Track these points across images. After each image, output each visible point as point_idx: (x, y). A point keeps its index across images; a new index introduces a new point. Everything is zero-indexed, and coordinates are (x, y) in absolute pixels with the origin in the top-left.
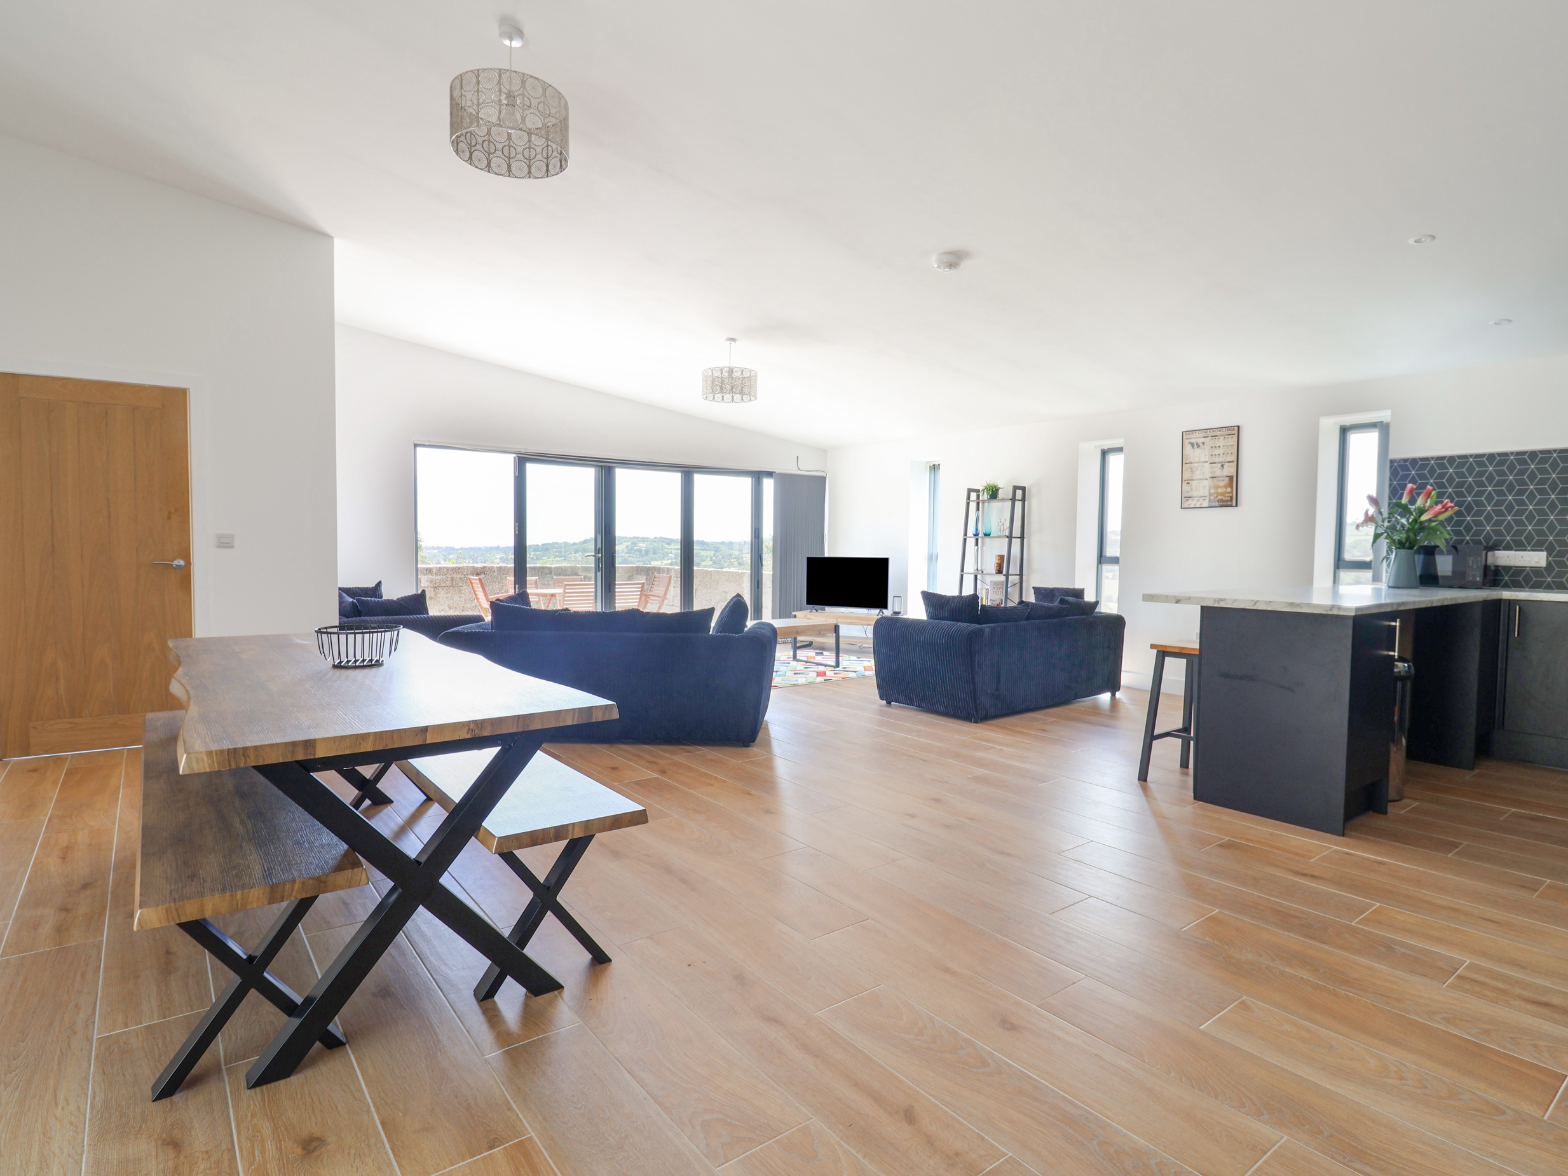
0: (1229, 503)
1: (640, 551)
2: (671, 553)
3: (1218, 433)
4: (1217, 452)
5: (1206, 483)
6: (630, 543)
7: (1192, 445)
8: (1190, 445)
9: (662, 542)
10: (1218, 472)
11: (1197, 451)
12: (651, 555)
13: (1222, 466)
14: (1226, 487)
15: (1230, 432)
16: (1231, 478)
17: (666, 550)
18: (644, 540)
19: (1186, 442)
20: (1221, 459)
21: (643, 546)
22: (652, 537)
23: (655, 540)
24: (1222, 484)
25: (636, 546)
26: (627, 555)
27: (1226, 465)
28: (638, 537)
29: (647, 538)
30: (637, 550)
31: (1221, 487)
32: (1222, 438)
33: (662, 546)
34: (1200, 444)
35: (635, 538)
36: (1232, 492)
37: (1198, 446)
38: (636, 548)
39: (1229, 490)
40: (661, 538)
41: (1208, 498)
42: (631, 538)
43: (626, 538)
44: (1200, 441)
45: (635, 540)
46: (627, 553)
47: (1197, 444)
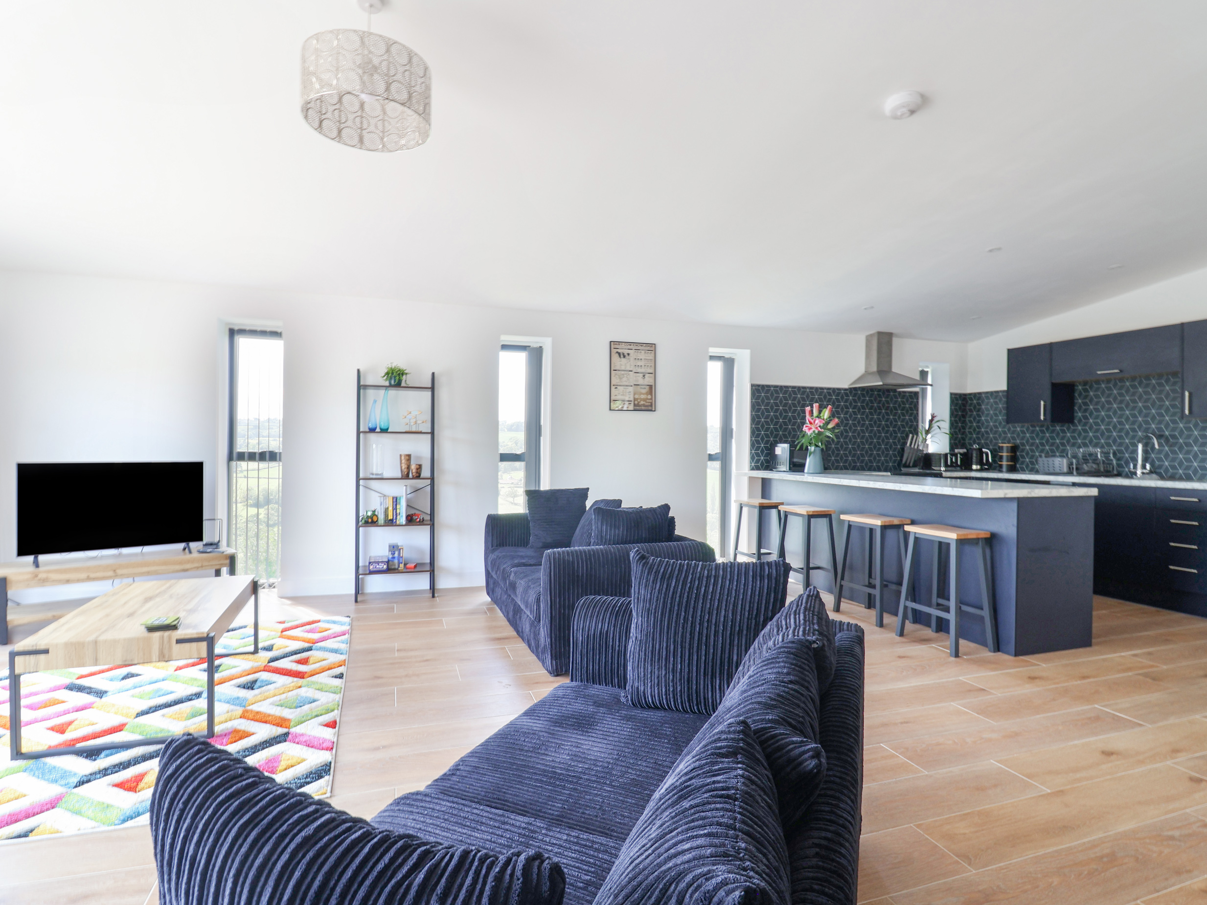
0: (650, 408)
3: (640, 348)
4: (639, 363)
5: (631, 389)
7: (619, 354)
8: (617, 354)
10: (641, 381)
11: (623, 360)
13: (644, 376)
14: (647, 394)
15: (649, 348)
16: (651, 387)
19: (614, 351)
20: (643, 370)
24: (644, 391)
27: (647, 375)
31: (643, 394)
32: (643, 352)
34: (626, 354)
36: (651, 399)
37: (624, 357)
39: (649, 397)
41: (632, 402)
44: (626, 352)
47: (623, 354)
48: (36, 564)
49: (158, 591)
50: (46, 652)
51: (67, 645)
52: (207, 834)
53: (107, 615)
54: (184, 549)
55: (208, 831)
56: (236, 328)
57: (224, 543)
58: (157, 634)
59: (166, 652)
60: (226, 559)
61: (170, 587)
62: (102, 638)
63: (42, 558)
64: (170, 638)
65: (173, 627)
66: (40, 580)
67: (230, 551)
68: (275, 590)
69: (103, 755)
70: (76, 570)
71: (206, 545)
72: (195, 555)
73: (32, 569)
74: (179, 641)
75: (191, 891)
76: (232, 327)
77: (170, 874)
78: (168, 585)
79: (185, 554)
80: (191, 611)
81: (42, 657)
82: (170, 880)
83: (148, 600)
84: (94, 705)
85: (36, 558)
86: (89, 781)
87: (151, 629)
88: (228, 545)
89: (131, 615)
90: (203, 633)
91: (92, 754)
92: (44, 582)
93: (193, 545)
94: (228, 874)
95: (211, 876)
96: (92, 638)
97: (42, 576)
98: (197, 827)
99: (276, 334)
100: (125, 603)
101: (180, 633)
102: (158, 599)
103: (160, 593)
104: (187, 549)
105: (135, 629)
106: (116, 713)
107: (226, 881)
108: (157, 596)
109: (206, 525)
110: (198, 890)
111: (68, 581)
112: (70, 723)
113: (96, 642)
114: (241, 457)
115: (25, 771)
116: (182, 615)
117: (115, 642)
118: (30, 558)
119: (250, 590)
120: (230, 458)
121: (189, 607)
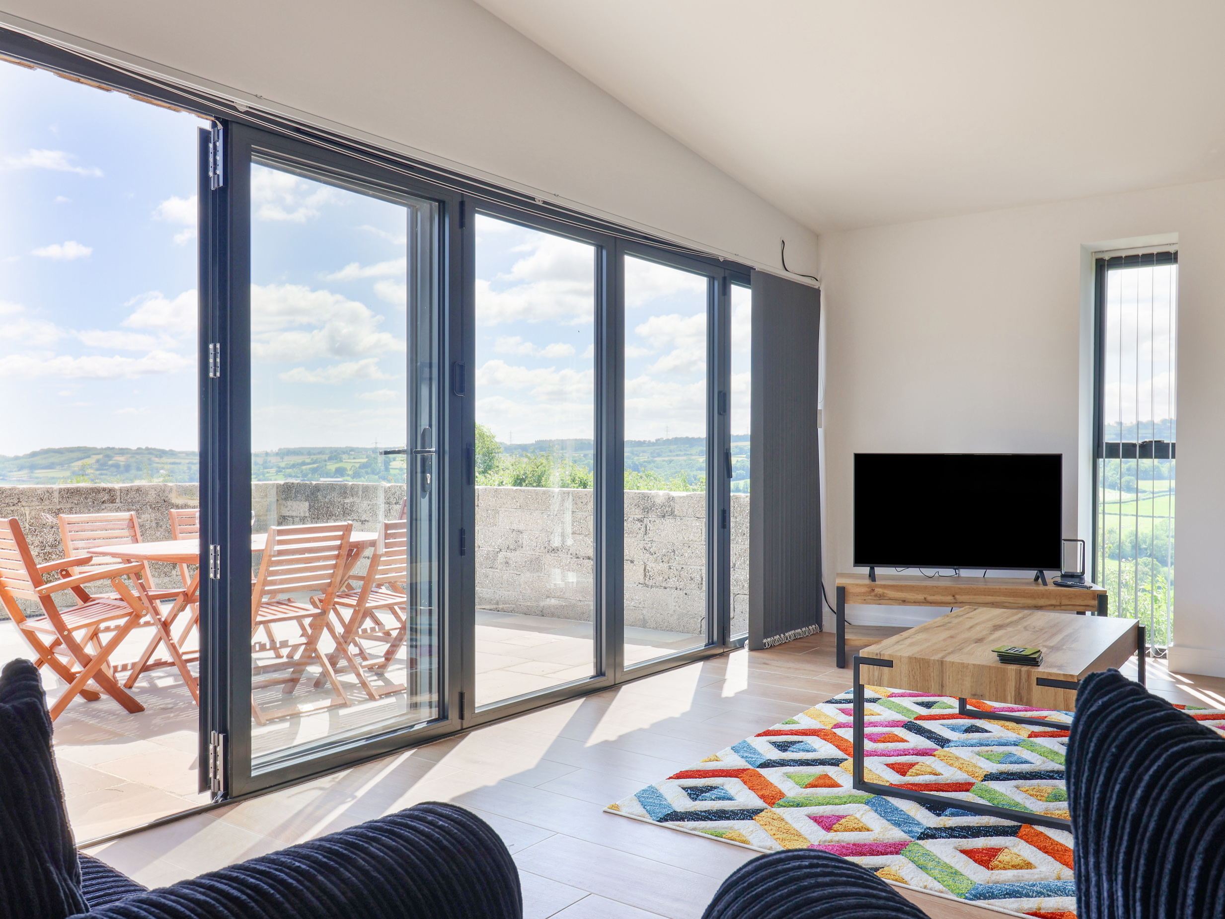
1: (117, 466)
2: (163, 468)
6: (100, 456)
9: (150, 454)
12: (133, 472)
17: (155, 465)
18: (122, 451)
21: (121, 459)
22: (134, 447)
23: (139, 451)
25: (110, 460)
26: (98, 472)
28: (113, 448)
29: (127, 449)
30: (112, 466)
33: (149, 459)
35: (108, 449)
38: (110, 462)
40: (147, 449)
42: (102, 449)
43: (95, 449)
45: (109, 453)
46: (97, 470)
48: (872, 576)
49: (1009, 620)
50: (889, 664)
51: (912, 660)
52: (1156, 791)
53: (952, 637)
54: (1036, 579)
55: (1159, 786)
56: (1107, 257)
57: (1088, 577)
58: (1012, 668)
59: (1024, 693)
60: (1094, 599)
61: (1023, 618)
62: (949, 659)
63: (880, 571)
64: (1029, 674)
65: (1031, 661)
66: (876, 596)
67: (1098, 587)
68: (1165, 662)
69: (948, 812)
70: (911, 589)
71: (1063, 576)
72: (1051, 587)
73: (867, 581)
74: (1042, 682)
75: (1133, 866)
76: (1100, 256)
77: (1098, 844)
78: (1020, 615)
79: (1038, 584)
80: (1055, 649)
81: (886, 669)
82: (1098, 852)
83: (997, 628)
84: (935, 753)
85: (872, 569)
86: (933, 837)
87: (1006, 658)
88: (1094, 580)
89: (979, 641)
90: (1072, 676)
91: (937, 807)
92: (880, 599)
93: (1051, 575)
94: (1195, 847)
95: (1166, 847)
96: (937, 657)
97: (879, 591)
98: (1140, 780)
99: (1167, 258)
100: (971, 627)
101: (1043, 670)
102: (1009, 629)
103: (1012, 622)
104: (1040, 580)
105: (985, 656)
106: (960, 769)
107: (1192, 857)
108: (1008, 625)
109: (1065, 547)
110: (1146, 865)
111: (904, 602)
112: (912, 765)
113: (942, 662)
114: (1113, 451)
115: (867, 803)
116: (1044, 650)
117: (964, 666)
118: (865, 570)
119: (1132, 639)
120: (1097, 453)
121: (1051, 643)
